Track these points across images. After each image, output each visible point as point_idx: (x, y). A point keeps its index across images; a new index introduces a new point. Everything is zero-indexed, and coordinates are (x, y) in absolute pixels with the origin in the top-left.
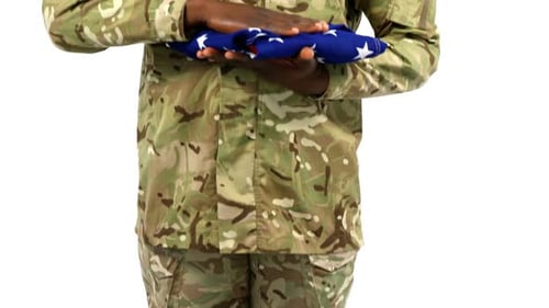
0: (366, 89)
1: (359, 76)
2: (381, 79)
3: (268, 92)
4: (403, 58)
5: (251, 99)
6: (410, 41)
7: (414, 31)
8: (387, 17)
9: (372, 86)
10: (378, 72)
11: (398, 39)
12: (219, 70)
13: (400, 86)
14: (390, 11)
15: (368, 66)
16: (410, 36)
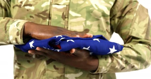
0: (119, 68)
1: (115, 61)
2: (126, 62)
3: (69, 73)
4: (137, 52)
5: (61, 76)
6: (141, 45)
7: (143, 40)
8: (130, 34)
9: (121, 66)
10: (124, 59)
11: (135, 44)
12: (45, 63)
13: (136, 66)
14: (131, 31)
15: (119, 56)
16: (141, 42)
